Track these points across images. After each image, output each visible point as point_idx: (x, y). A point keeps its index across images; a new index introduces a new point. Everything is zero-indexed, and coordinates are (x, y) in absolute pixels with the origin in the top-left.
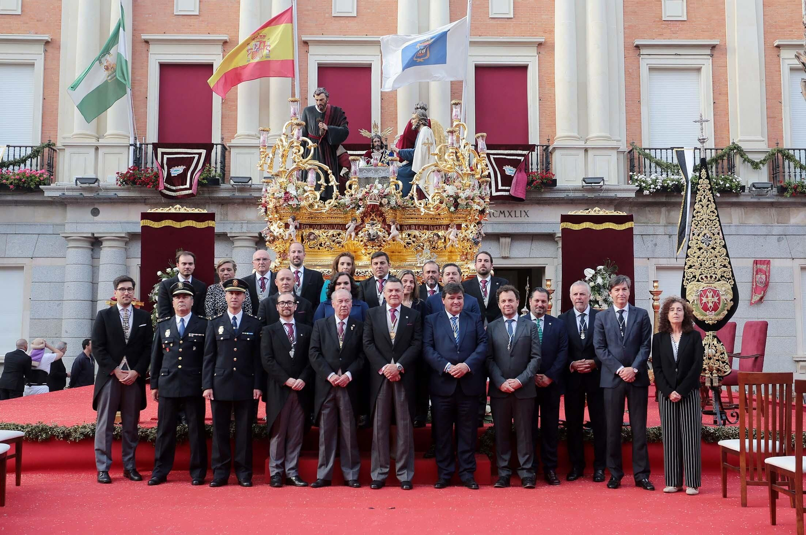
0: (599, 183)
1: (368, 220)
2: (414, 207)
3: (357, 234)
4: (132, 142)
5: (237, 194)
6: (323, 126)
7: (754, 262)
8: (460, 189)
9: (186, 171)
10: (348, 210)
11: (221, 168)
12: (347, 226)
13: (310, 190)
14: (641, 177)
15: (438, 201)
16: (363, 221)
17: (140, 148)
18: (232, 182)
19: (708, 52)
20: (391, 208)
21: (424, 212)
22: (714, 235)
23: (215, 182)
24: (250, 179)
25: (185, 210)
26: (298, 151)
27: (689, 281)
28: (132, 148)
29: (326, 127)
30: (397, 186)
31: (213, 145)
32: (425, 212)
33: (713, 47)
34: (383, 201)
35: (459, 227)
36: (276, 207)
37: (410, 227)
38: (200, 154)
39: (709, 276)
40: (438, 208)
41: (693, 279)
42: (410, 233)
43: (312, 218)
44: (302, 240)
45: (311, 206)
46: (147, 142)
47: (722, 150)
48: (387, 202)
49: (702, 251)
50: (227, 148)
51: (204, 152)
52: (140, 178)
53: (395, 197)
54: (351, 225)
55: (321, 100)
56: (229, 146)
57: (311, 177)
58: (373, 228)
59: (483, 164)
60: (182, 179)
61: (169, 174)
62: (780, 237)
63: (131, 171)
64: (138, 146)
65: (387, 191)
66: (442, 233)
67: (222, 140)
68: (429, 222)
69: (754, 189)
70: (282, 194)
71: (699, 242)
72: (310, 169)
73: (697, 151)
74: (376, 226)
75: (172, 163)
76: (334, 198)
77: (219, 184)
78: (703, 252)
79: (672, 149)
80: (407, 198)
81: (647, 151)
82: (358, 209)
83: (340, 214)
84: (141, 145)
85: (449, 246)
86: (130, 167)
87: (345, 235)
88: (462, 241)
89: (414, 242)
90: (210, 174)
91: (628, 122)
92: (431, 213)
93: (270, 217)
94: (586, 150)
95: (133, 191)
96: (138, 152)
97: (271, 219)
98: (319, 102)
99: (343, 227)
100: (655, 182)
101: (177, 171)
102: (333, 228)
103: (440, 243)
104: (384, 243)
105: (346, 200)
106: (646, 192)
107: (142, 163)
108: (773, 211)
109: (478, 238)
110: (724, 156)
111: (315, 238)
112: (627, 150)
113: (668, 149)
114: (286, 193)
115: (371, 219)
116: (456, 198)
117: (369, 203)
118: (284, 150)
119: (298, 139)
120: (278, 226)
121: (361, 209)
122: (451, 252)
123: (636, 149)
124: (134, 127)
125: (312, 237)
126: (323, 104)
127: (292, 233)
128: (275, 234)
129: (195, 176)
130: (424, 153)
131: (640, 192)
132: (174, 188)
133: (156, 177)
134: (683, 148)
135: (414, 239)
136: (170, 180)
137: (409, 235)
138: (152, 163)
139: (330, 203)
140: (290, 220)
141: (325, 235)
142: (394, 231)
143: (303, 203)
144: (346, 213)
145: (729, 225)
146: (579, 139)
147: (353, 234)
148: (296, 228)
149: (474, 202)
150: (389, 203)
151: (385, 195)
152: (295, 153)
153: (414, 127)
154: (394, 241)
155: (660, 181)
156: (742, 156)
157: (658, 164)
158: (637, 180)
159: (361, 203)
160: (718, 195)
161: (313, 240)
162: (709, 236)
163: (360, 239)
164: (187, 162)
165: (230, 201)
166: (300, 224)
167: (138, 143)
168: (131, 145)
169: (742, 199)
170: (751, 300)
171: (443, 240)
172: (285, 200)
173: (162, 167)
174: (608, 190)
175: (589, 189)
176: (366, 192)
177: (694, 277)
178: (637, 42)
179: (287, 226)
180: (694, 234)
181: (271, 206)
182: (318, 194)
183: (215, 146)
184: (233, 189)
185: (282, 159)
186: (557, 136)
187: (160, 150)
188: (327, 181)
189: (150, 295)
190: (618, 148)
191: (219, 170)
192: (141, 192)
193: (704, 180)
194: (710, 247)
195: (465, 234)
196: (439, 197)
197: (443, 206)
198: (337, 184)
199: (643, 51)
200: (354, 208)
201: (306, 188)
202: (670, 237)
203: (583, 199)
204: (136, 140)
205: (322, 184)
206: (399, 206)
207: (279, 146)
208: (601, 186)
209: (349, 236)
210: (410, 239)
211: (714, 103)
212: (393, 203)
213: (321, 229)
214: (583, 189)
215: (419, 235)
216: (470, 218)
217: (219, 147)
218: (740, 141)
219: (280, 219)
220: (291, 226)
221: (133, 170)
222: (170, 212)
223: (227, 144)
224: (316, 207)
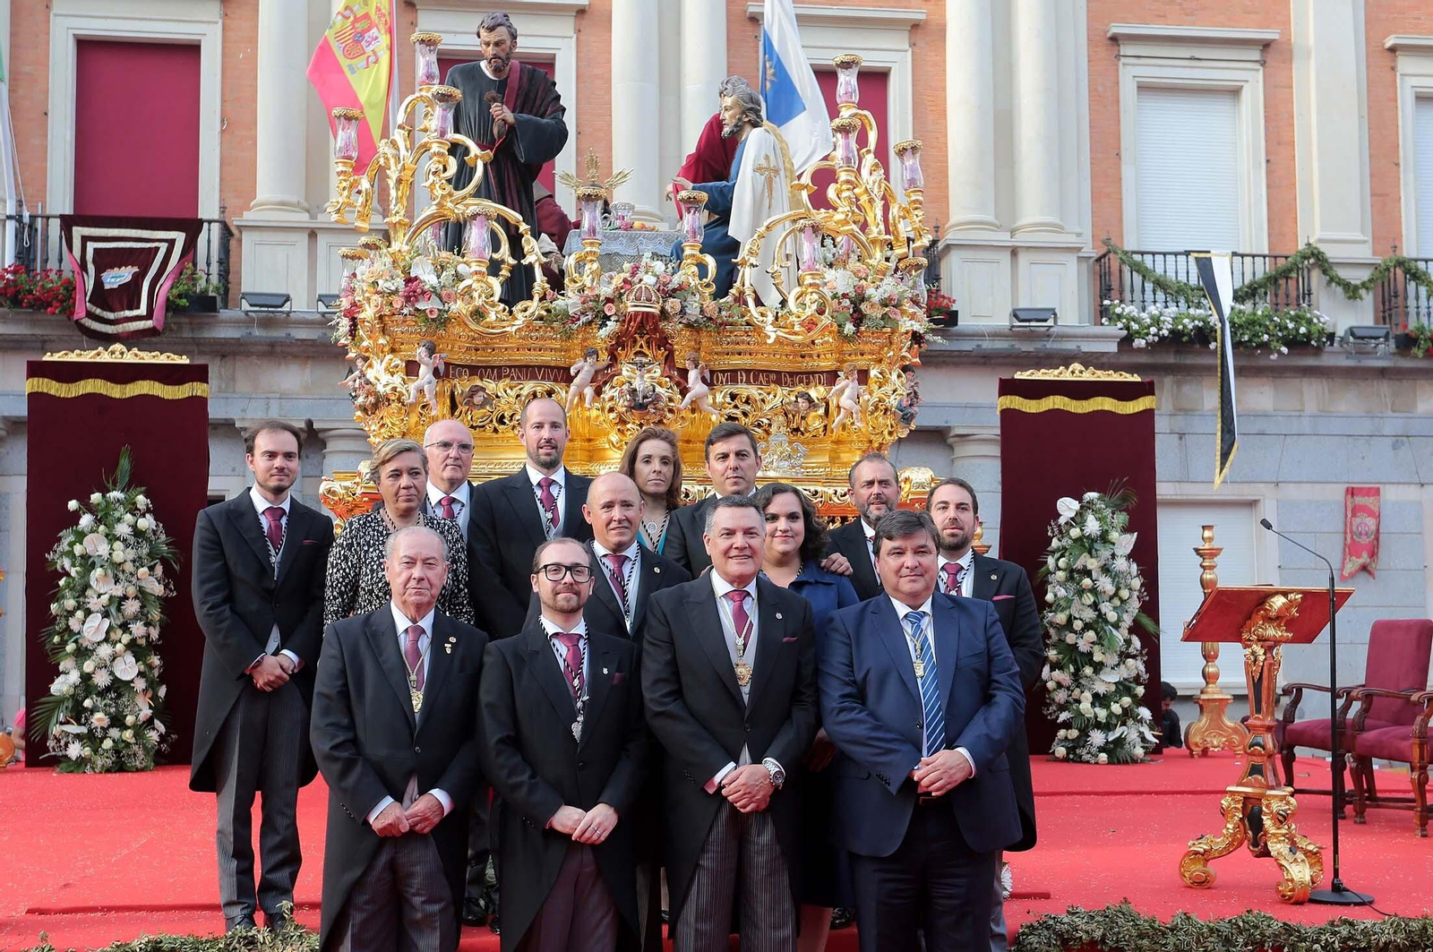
0: (1045, 320)
2: (748, 324)
3: (598, 392)
4: (11, 209)
5: (257, 332)
6: (502, 112)
7: (1348, 489)
8: (866, 279)
9: (137, 280)
10: (575, 327)
11: (220, 275)
12: (573, 371)
13: (476, 273)
14: (1130, 309)
15: (814, 307)
16: (614, 358)
17: (32, 226)
18: (245, 306)
19: (1256, 55)
20: (689, 326)
21: (773, 336)
23: (205, 305)
24: (288, 299)
25: (136, 355)
26: (441, 167)
28: (11, 226)
29: (510, 117)
30: (702, 268)
31: (201, 222)
32: (777, 336)
33: (1266, 45)
34: (668, 307)
35: (863, 376)
36: (381, 318)
37: (733, 376)
38: (172, 243)
40: (810, 325)
42: (735, 391)
43: (477, 350)
44: (454, 407)
45: (478, 314)
46: (48, 212)
47: (1286, 258)
48: (678, 308)
50: (235, 231)
51: (180, 237)
52: (30, 292)
53: (698, 296)
54: (584, 369)
55: (497, 44)
56: (239, 227)
57: (476, 237)
58: (641, 376)
59: (917, 220)
60: (128, 295)
61: (99, 283)
62: (1399, 440)
63: (9, 276)
64: (26, 220)
65: (677, 280)
66: (818, 391)
67: (223, 212)
68: (785, 365)
69: (1351, 339)
70: (399, 283)
72: (474, 216)
73: (1237, 260)
74: (649, 371)
75: (106, 260)
76: (536, 298)
77: (214, 309)
79: (1187, 253)
80: (729, 299)
81: (1137, 258)
82: (604, 325)
83: (551, 338)
84: (33, 218)
85: (837, 427)
86: (6, 266)
87: (566, 394)
88: (872, 413)
89: (745, 414)
90: (195, 285)
91: (1095, 197)
92: (793, 337)
93: (365, 344)
94: (1014, 252)
95: (17, 322)
96: (28, 232)
97: (367, 350)
98: (490, 51)
99: (563, 375)
100: (1156, 321)
101: (117, 277)
102: (534, 377)
103: (814, 417)
104: (669, 415)
105: (570, 301)
106: (1139, 343)
107: (35, 260)
108: (1385, 387)
109: (911, 405)
110: (1290, 270)
111: (487, 401)
112: (1095, 255)
113: (1180, 254)
114: (409, 280)
115: (636, 354)
116: (860, 298)
117: (631, 309)
118: (404, 168)
119: (443, 134)
120: (387, 369)
121: (612, 326)
122: (838, 442)
123: (1115, 253)
124: (16, 179)
125: (478, 399)
126: (503, 55)
127: (426, 388)
128: (380, 388)
129: (158, 290)
130: (760, 190)
131: (1126, 342)
132: (111, 316)
133: (68, 291)
134: (1209, 252)
135: (747, 408)
136: (102, 297)
137: (733, 397)
138: (61, 260)
139: (525, 310)
140: (420, 353)
141: (512, 393)
142: (696, 386)
143: (458, 307)
144: (568, 336)
145: (1297, 414)
146: (999, 228)
147: (589, 392)
148: (436, 372)
149: (903, 312)
150: (683, 311)
151: (674, 290)
152: (434, 173)
153: (726, 130)
154: (693, 411)
155: (1169, 319)
156: (1325, 272)
157: (1160, 284)
158: (1119, 317)
159: (610, 310)
160: (1285, 350)
161: (482, 406)
163: (608, 405)
164: (142, 258)
165: (242, 349)
166: (447, 365)
167: (26, 215)
168: (9, 217)
169: (1326, 360)
170: (1342, 570)
171: (821, 411)
172: (408, 299)
173: (83, 266)
174: (1063, 337)
175: (1024, 333)
176: (625, 281)
178: (1116, 29)
179: (412, 368)
181: (368, 313)
182: (496, 284)
183: (206, 225)
184: (248, 321)
185: (398, 189)
186: (950, 223)
187: (78, 232)
188: (517, 251)
189: (50, 556)
190: (1079, 249)
191: (214, 279)
192: (34, 323)
195: (877, 394)
196: (815, 296)
197: (826, 320)
199: (1126, 49)
200: (590, 323)
201: (462, 268)
202: (1181, 438)
203: (1009, 356)
204: (21, 206)
205: (503, 261)
206: (709, 319)
207: (387, 159)
208: (1051, 327)
209: (576, 399)
210: (736, 407)
211: (1268, 161)
212: (693, 311)
213: (500, 378)
214: (1012, 334)
215: (758, 398)
216: (891, 353)
217: (216, 227)
218: (1320, 241)
219: (393, 351)
220: (423, 369)
221: (15, 272)
222: (98, 360)
223: (234, 222)
224: (492, 317)
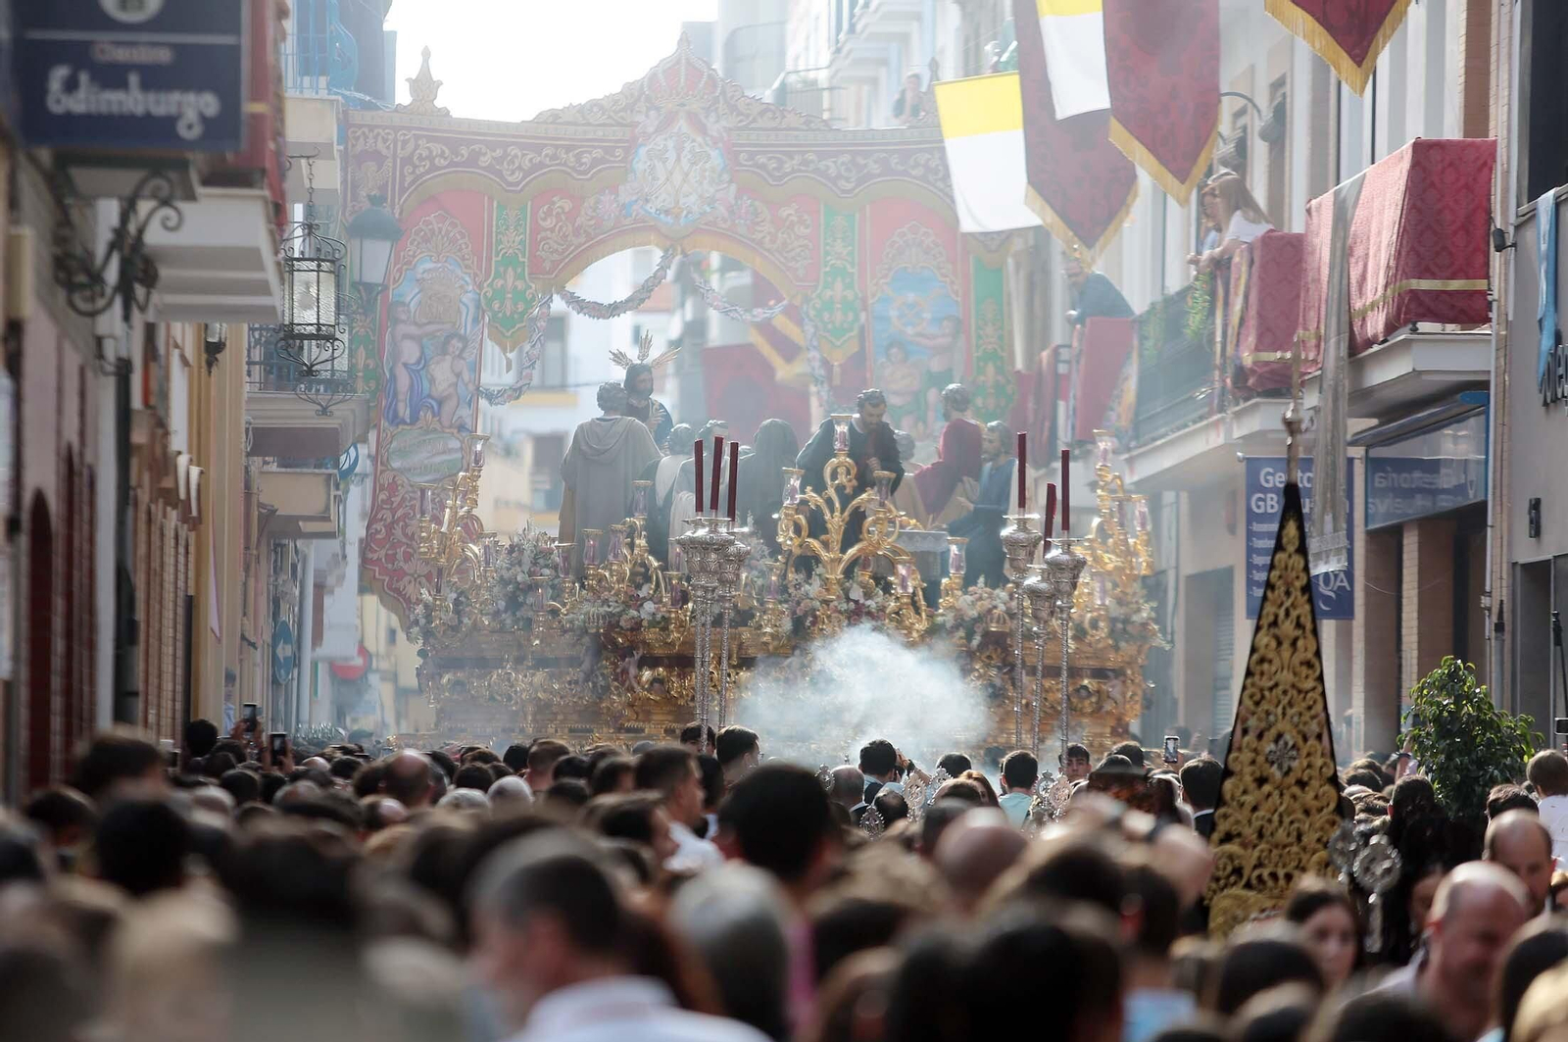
22: (1305, 739)
27: (1222, 882)
39: (1281, 873)
41: (1232, 879)
49: (1267, 788)
71: (1261, 759)
78: (1269, 795)
162: (1291, 744)
177: (1238, 871)
180: (1245, 732)
193: (1290, 556)
194: (1291, 779)
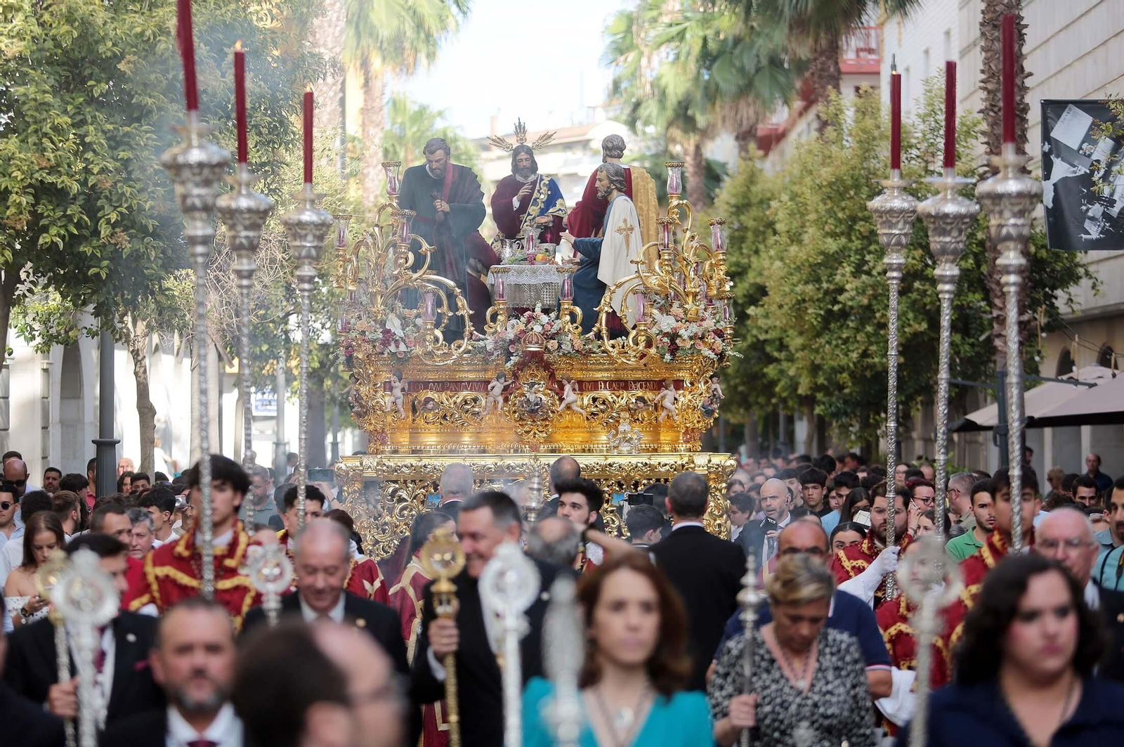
1: (525, 376)
2: (603, 351)
3: (506, 400)
6: (442, 205)
8: (681, 321)
10: (490, 358)
12: (489, 387)
13: (427, 327)
15: (643, 344)
20: (564, 356)
21: (619, 361)
26: (405, 260)
29: (446, 207)
30: (573, 317)
32: (622, 362)
34: (549, 345)
35: (679, 385)
36: (368, 355)
37: (596, 385)
40: (643, 354)
42: (596, 396)
43: (428, 372)
44: (414, 410)
45: (430, 354)
48: (556, 345)
53: (570, 336)
55: (437, 161)
57: (429, 306)
58: (532, 393)
59: (721, 273)
65: (558, 325)
68: (629, 376)
70: (379, 333)
72: (426, 293)
82: (508, 358)
85: (662, 419)
87: (486, 400)
88: (685, 410)
89: (602, 411)
92: (631, 363)
93: (357, 370)
97: (359, 375)
98: (433, 164)
99: (483, 389)
102: (465, 389)
103: (648, 412)
104: (552, 415)
105: (488, 341)
109: (711, 403)
111: (435, 406)
114: (385, 332)
115: (531, 375)
116: (674, 336)
117: (526, 349)
118: (380, 257)
120: (372, 389)
121: (514, 359)
125: (430, 406)
126: (442, 168)
127: (397, 400)
128: (369, 401)
130: (620, 245)
135: (604, 407)
137: (595, 399)
140: (394, 378)
141: (451, 401)
142: (569, 395)
143: (416, 351)
148: (403, 390)
149: (705, 343)
150: (560, 347)
151: (554, 334)
152: (401, 266)
154: (569, 410)
159: (513, 348)
161: (432, 410)
163: (513, 409)
166: (410, 384)
172: (384, 345)
176: (521, 330)
179: (388, 387)
182: (440, 333)
195: (689, 397)
196: (644, 338)
197: (653, 351)
198: (471, 312)
200: (501, 355)
205: (444, 314)
206: (578, 351)
207: (368, 246)
209: (493, 404)
210: (596, 406)
212: (567, 347)
213: (444, 390)
215: (611, 400)
216: (698, 370)
219: (376, 376)
220: (395, 389)
